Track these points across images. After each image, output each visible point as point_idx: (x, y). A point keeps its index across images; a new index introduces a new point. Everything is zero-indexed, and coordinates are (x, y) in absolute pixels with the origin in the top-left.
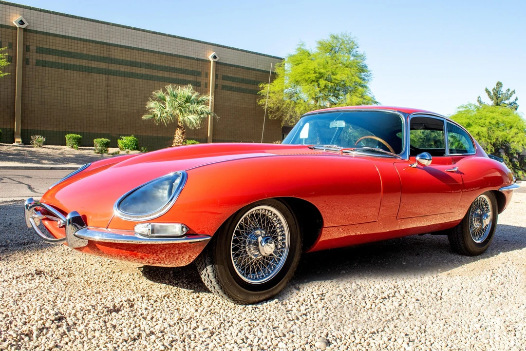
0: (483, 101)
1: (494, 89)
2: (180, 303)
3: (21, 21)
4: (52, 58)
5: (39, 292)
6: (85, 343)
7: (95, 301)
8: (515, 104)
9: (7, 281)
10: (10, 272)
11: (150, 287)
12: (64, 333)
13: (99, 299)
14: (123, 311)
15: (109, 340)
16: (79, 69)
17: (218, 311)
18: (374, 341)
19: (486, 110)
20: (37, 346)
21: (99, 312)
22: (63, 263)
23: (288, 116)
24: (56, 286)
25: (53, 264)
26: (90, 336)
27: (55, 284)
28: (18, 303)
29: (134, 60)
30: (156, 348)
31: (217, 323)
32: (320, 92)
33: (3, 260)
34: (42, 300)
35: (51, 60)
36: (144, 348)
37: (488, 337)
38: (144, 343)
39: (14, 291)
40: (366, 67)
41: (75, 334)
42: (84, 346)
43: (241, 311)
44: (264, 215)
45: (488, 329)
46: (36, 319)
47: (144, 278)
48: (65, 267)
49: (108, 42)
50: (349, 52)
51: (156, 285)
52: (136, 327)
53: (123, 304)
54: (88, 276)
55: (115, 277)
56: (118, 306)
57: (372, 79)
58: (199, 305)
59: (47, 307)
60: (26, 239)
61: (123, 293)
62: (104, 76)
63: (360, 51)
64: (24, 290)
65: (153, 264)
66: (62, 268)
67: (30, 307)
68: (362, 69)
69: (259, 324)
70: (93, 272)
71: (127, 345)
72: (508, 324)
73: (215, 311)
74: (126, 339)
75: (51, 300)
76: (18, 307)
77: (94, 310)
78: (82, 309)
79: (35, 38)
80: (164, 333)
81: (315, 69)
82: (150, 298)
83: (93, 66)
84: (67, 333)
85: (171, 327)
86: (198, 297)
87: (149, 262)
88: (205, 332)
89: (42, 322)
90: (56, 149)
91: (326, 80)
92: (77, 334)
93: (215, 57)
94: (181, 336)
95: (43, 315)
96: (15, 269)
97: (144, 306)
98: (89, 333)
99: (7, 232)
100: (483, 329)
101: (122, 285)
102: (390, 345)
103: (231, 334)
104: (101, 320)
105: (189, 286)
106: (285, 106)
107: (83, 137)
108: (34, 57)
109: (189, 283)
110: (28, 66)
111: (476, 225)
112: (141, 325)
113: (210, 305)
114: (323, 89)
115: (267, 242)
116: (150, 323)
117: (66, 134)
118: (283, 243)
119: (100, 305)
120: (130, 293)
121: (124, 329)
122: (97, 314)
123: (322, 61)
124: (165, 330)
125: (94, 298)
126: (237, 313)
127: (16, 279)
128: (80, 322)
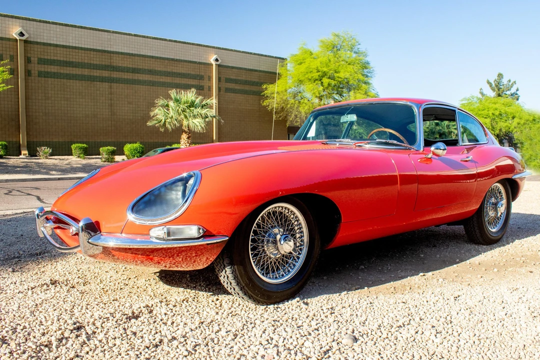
0: (485, 93)
1: (495, 80)
2: (200, 307)
3: (21, 33)
4: (53, 69)
5: (55, 302)
6: (106, 352)
7: (113, 308)
8: (517, 94)
9: (22, 293)
10: (25, 283)
11: (167, 292)
12: (84, 343)
13: (117, 307)
14: (142, 318)
15: (130, 347)
16: (82, 78)
17: (239, 313)
18: (401, 335)
19: (488, 101)
20: (58, 357)
21: (118, 320)
22: (77, 272)
23: (293, 116)
24: (72, 295)
25: (67, 273)
26: (110, 345)
27: (71, 293)
28: (34, 313)
29: (136, 67)
30: (179, 353)
31: (239, 325)
32: (324, 90)
33: (17, 271)
34: (59, 310)
35: (53, 71)
36: (167, 354)
37: (515, 324)
38: (166, 348)
39: (30, 302)
40: (368, 63)
41: (95, 343)
42: (105, 354)
43: (263, 312)
44: (281, 213)
45: (514, 316)
46: (54, 329)
47: (161, 283)
48: (80, 275)
49: (109, 49)
50: (351, 49)
51: (174, 290)
52: (157, 333)
53: (141, 311)
54: (104, 283)
55: (131, 283)
56: (137, 313)
57: (375, 75)
58: (220, 308)
59: (64, 317)
60: (38, 249)
61: (141, 299)
62: (107, 84)
63: (362, 48)
64: (40, 300)
65: (169, 268)
66: (77, 277)
67: (47, 318)
68: (365, 66)
69: (282, 324)
70: (108, 279)
71: (149, 352)
72: (533, 310)
73: (236, 313)
74: (148, 346)
75: (69, 310)
76: (35, 318)
77: (112, 318)
78: (100, 317)
79: (36, 49)
80: (186, 338)
81: (317, 67)
82: (168, 303)
83: (95, 74)
84: (87, 342)
85: (193, 332)
86: (217, 300)
87: (165, 266)
88: (228, 335)
89: (60, 332)
90: (63, 160)
91: (329, 78)
92: (97, 342)
93: (217, 60)
94: (204, 340)
95: (61, 325)
96: (29, 280)
97: (163, 311)
98: (109, 341)
99: (19, 243)
100: (509, 316)
101: (139, 291)
102: (418, 338)
103: (255, 335)
104: (121, 327)
105: (207, 289)
106: (289, 106)
107: (89, 146)
108: (35, 68)
109: (207, 286)
110: (30, 78)
111: (491, 214)
112: (162, 330)
113: (230, 307)
114: (327, 88)
115: (286, 240)
116: (171, 329)
117: (72, 144)
118: (301, 241)
119: (119, 313)
120: (148, 299)
121: (144, 336)
122: (116, 322)
123: (325, 59)
124: (187, 335)
125: (112, 306)
126: (259, 314)
127: (32, 289)
128: (99, 330)
